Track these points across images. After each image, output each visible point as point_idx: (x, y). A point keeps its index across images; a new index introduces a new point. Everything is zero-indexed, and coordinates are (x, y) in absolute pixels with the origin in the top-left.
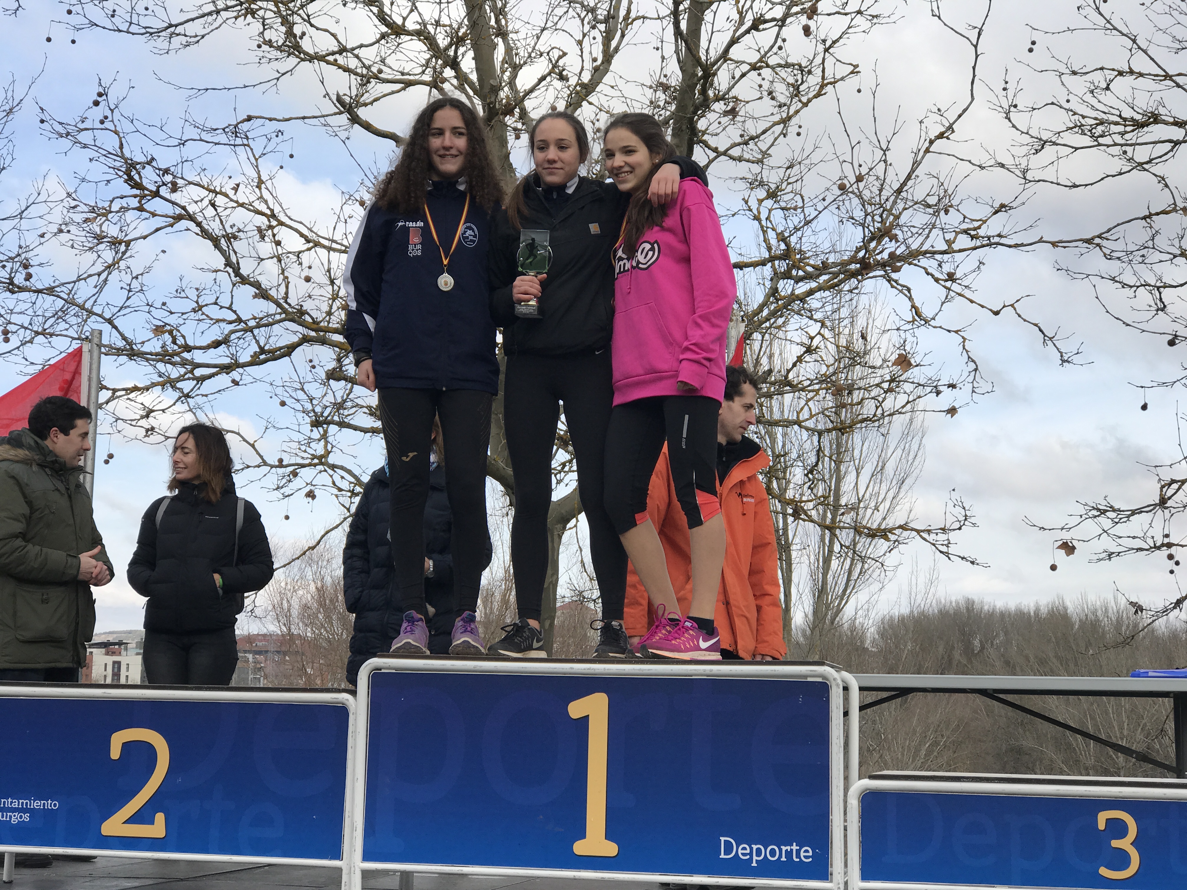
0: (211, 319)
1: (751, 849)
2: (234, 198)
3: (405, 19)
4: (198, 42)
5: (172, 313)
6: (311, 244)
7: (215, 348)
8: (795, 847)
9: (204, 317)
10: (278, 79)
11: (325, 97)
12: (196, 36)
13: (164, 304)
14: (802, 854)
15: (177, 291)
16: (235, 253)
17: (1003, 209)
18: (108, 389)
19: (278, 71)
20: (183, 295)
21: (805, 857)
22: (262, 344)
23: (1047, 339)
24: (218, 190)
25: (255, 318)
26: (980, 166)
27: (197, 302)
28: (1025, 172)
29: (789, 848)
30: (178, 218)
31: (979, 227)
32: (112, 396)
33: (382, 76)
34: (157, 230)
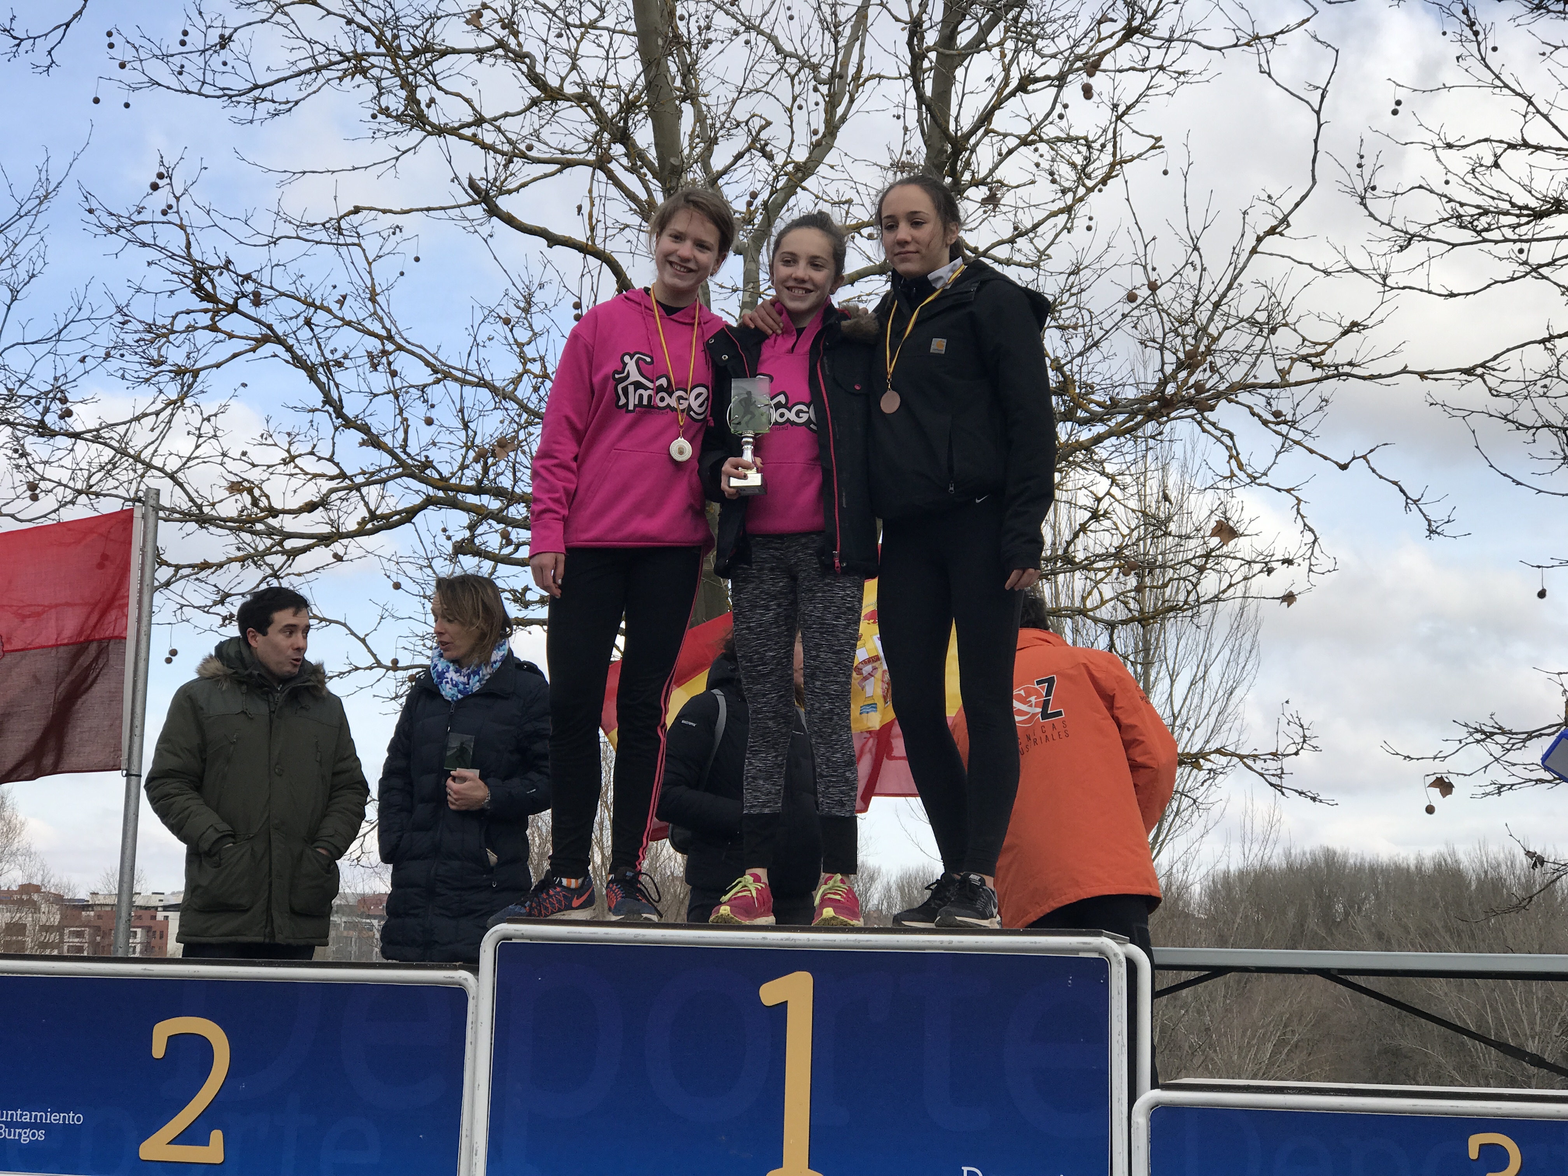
0: (306, 474)
2: (339, 314)
3: (563, 79)
4: (290, 109)
5: (254, 466)
6: (439, 376)
7: (310, 512)
9: (297, 471)
10: (397, 159)
11: (453, 181)
12: (288, 102)
13: (244, 454)
15: (262, 436)
16: (337, 386)
17: (1355, 329)
18: (169, 565)
19: (397, 148)
20: (270, 441)
22: (373, 507)
23: (1411, 502)
24: (318, 303)
25: (364, 473)
26: (1324, 272)
27: (288, 451)
28: (1385, 278)
30: (262, 341)
31: (1323, 353)
32: (175, 575)
33: (533, 154)
34: (235, 356)
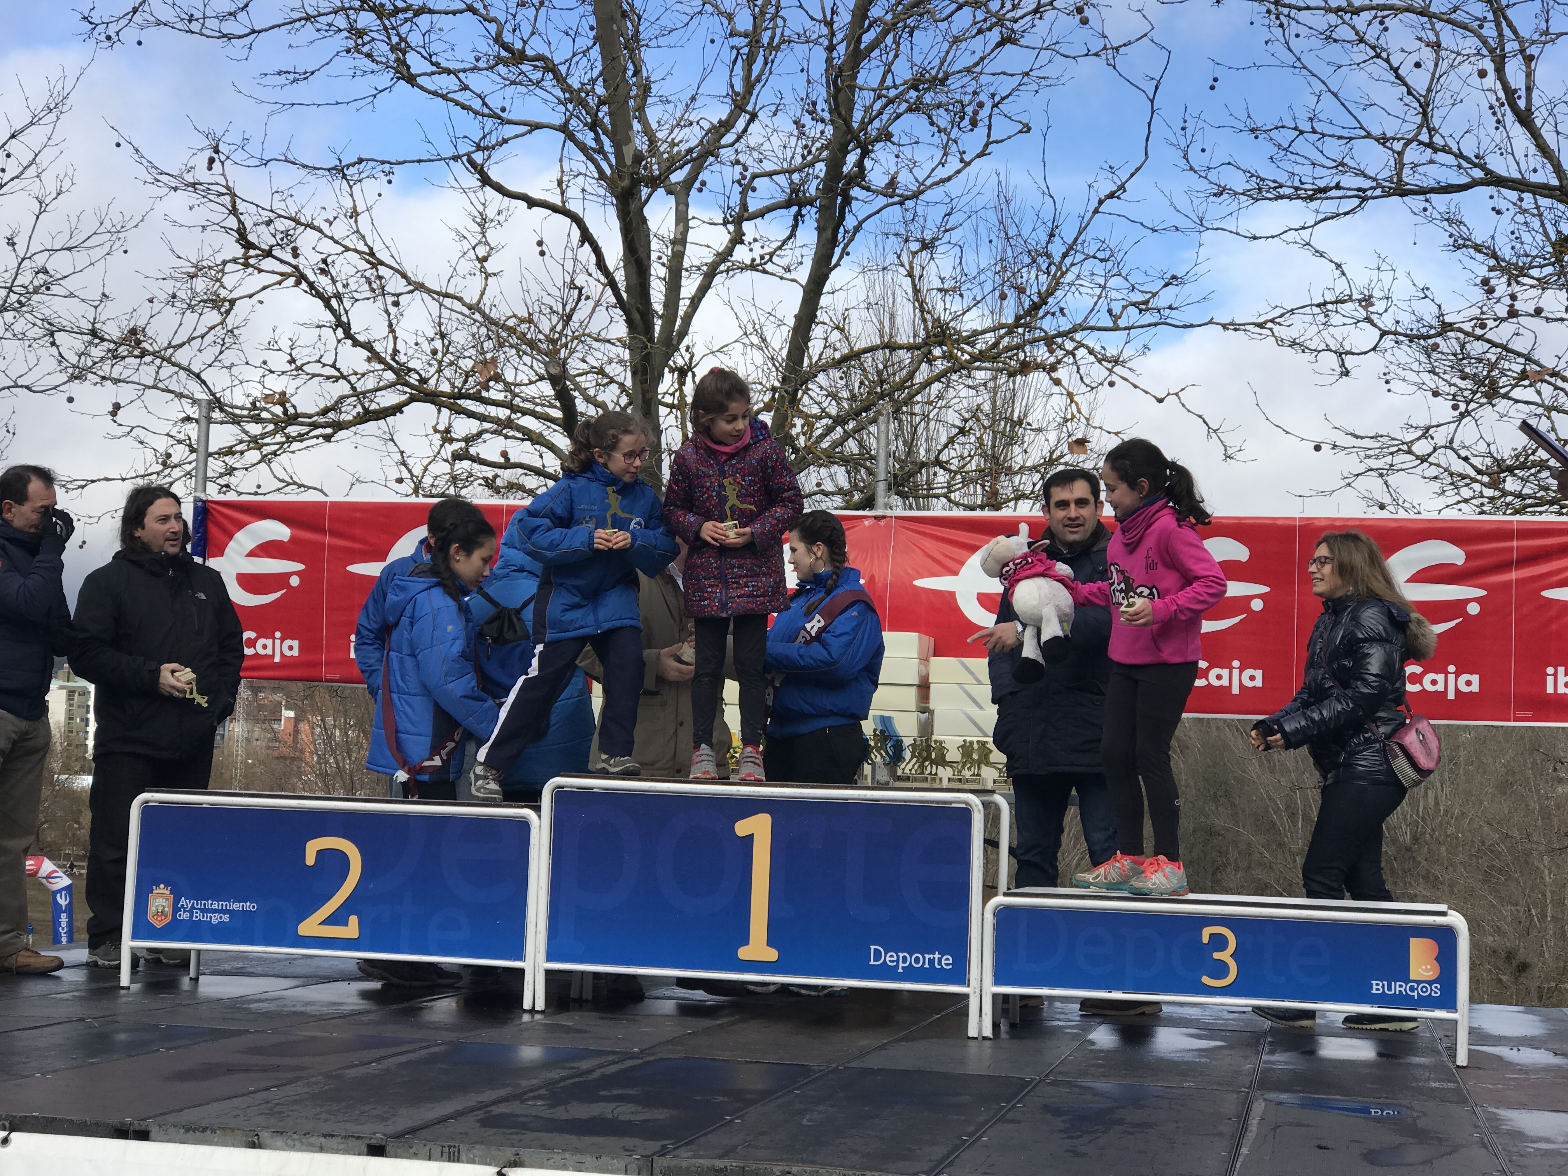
1: (898, 957)
3: (525, 42)
8: (937, 956)
10: (374, 97)
13: (265, 363)
14: (943, 962)
16: (346, 311)
17: (1175, 282)
21: (947, 965)
23: (1212, 431)
26: (1153, 230)
28: (1202, 220)
29: (931, 956)
30: (288, 276)
34: (267, 287)
